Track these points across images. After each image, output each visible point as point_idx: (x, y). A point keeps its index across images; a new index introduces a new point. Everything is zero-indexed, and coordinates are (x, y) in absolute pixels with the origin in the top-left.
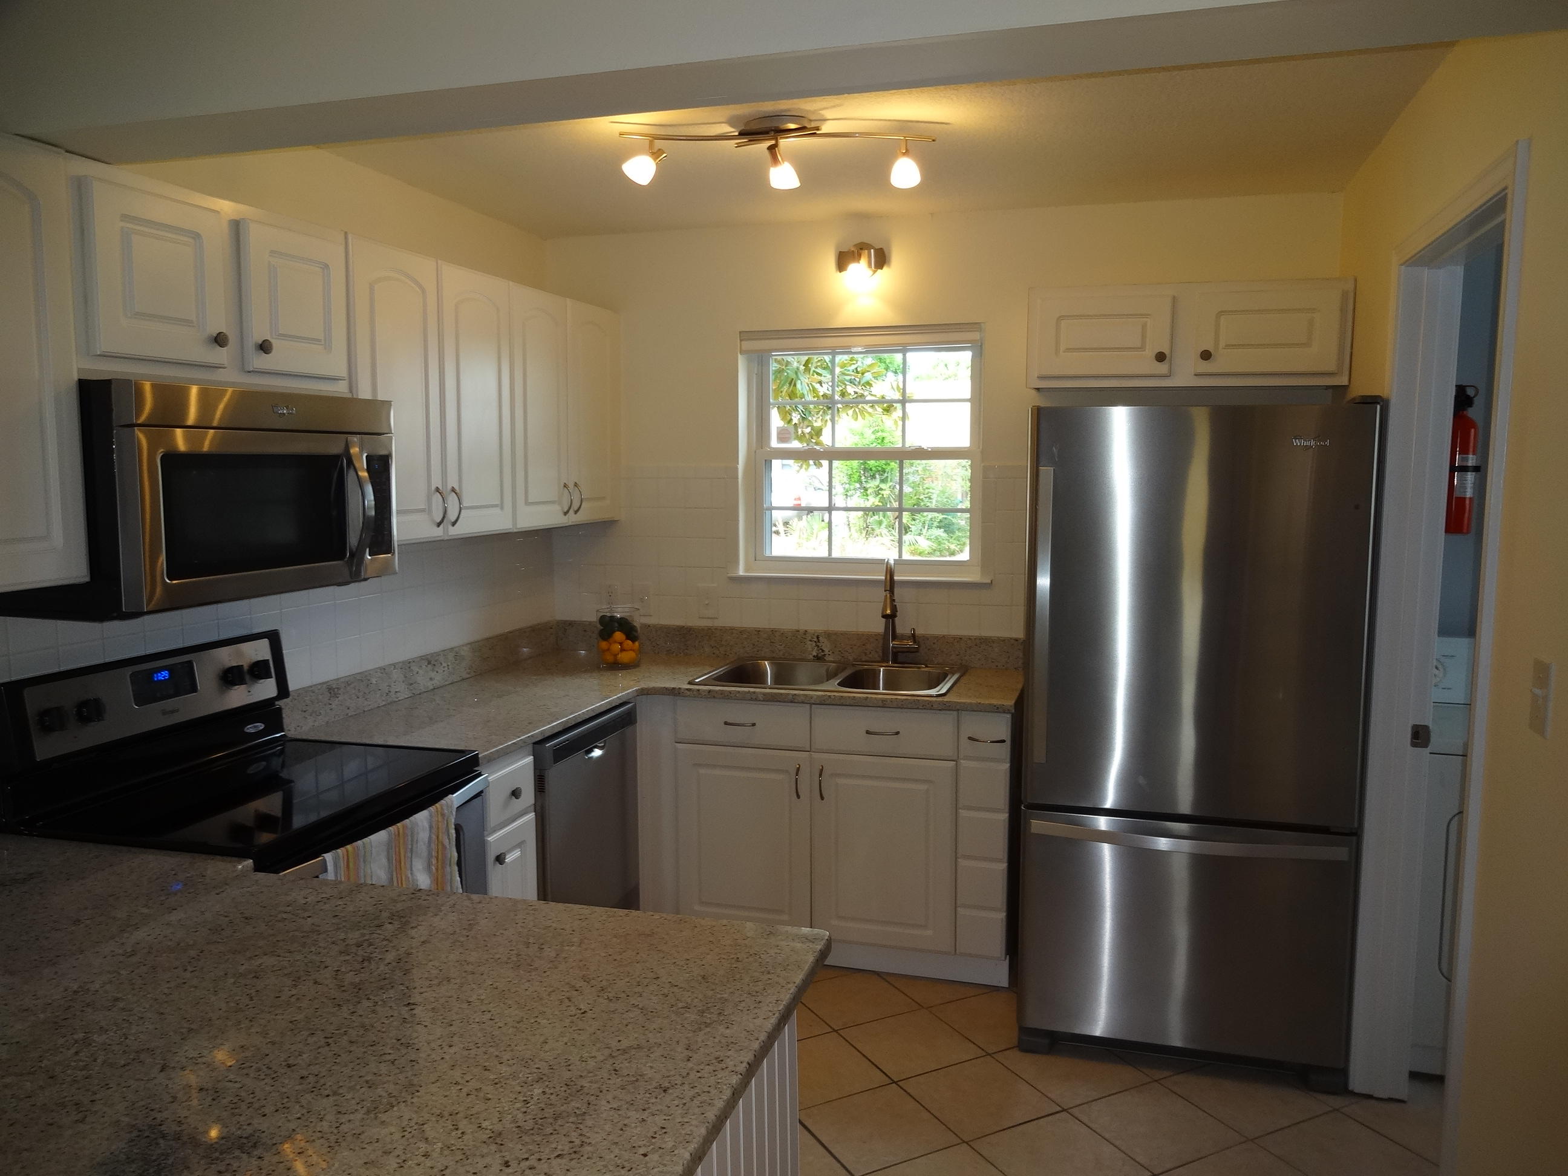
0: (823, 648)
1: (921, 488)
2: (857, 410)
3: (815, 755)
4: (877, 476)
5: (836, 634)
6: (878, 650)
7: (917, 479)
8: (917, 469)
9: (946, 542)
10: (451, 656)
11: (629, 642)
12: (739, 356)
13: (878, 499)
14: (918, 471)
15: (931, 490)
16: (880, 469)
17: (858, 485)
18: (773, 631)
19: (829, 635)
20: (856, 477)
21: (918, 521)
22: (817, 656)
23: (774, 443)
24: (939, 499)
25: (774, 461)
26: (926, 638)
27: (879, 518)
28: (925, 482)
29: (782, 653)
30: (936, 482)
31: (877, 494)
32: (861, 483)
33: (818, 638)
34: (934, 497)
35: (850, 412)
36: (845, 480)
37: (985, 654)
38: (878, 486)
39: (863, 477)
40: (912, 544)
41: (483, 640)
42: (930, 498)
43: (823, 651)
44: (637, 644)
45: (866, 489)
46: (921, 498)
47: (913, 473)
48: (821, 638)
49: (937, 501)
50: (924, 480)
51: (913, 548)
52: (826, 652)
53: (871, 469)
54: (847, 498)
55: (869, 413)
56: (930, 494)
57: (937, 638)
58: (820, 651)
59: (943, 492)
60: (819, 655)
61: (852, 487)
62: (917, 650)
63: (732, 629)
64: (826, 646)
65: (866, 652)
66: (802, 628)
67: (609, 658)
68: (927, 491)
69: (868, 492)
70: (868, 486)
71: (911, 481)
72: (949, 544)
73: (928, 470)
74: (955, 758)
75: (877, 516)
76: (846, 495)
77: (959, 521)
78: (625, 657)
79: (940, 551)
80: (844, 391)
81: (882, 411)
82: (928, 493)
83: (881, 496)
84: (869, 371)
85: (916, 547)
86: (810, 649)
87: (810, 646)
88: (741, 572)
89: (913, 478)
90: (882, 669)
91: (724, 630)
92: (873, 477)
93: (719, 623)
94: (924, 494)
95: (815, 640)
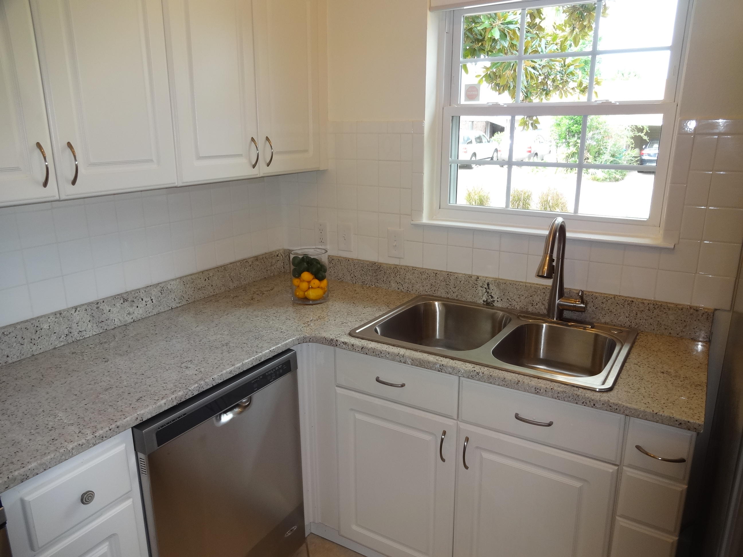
0: (492, 294)
1: (602, 142)
2: (562, 91)
3: (463, 426)
4: (576, 135)
5: (506, 282)
6: (544, 302)
7: (600, 137)
8: (600, 131)
9: (614, 174)
10: (155, 292)
11: (316, 282)
12: (429, 14)
13: (575, 148)
14: (601, 132)
15: (607, 144)
16: (578, 131)
17: (564, 140)
18: (449, 274)
19: (499, 283)
20: (563, 136)
21: (598, 161)
22: (487, 301)
23: (463, 101)
24: (612, 149)
25: (462, 118)
26: (594, 296)
27: (575, 159)
28: (604, 139)
29: (455, 294)
30: (610, 139)
31: (575, 145)
32: (566, 139)
33: (488, 285)
34: (609, 148)
35: (558, 92)
36: (557, 137)
37: (658, 320)
38: (576, 141)
39: (568, 136)
40: (593, 174)
41: (198, 273)
42: (606, 148)
43: (492, 297)
44: (325, 282)
45: (569, 143)
46: (601, 148)
47: (598, 134)
48: (491, 286)
49: (610, 150)
50: (604, 138)
51: (593, 176)
52: (495, 299)
53: (572, 132)
54: (557, 147)
55: (571, 93)
56: (607, 146)
57: (607, 298)
58: (490, 297)
59: (615, 145)
60: (489, 301)
61: (561, 142)
62: (582, 310)
63: (414, 269)
64: (496, 294)
65: (533, 302)
66: (476, 273)
67: (300, 294)
68: (605, 144)
69: (570, 145)
70: (570, 141)
71: (596, 138)
72: (616, 175)
73: (607, 132)
74: (618, 463)
75: (574, 158)
76: (557, 146)
77: (623, 162)
78: (312, 294)
79: (610, 179)
80: (555, 78)
81: (579, 91)
82: (605, 145)
83: (577, 147)
84: (573, 65)
85: (596, 176)
86: (480, 294)
87: (481, 291)
88: (425, 220)
89: (597, 136)
90: (544, 325)
91: (407, 269)
92: (574, 136)
93: (404, 262)
94: (603, 146)
95: (486, 286)
